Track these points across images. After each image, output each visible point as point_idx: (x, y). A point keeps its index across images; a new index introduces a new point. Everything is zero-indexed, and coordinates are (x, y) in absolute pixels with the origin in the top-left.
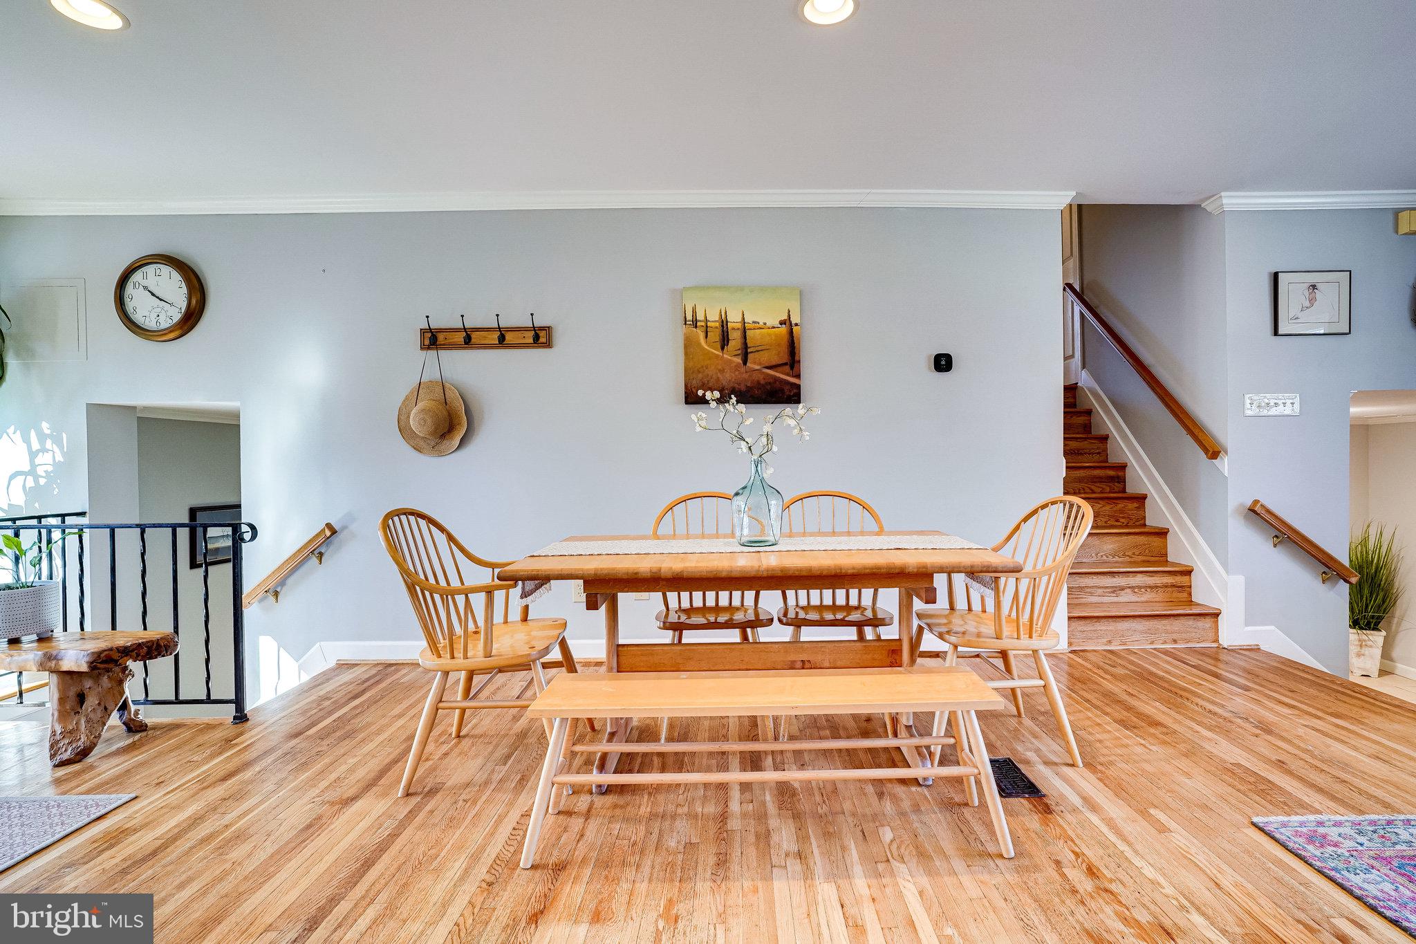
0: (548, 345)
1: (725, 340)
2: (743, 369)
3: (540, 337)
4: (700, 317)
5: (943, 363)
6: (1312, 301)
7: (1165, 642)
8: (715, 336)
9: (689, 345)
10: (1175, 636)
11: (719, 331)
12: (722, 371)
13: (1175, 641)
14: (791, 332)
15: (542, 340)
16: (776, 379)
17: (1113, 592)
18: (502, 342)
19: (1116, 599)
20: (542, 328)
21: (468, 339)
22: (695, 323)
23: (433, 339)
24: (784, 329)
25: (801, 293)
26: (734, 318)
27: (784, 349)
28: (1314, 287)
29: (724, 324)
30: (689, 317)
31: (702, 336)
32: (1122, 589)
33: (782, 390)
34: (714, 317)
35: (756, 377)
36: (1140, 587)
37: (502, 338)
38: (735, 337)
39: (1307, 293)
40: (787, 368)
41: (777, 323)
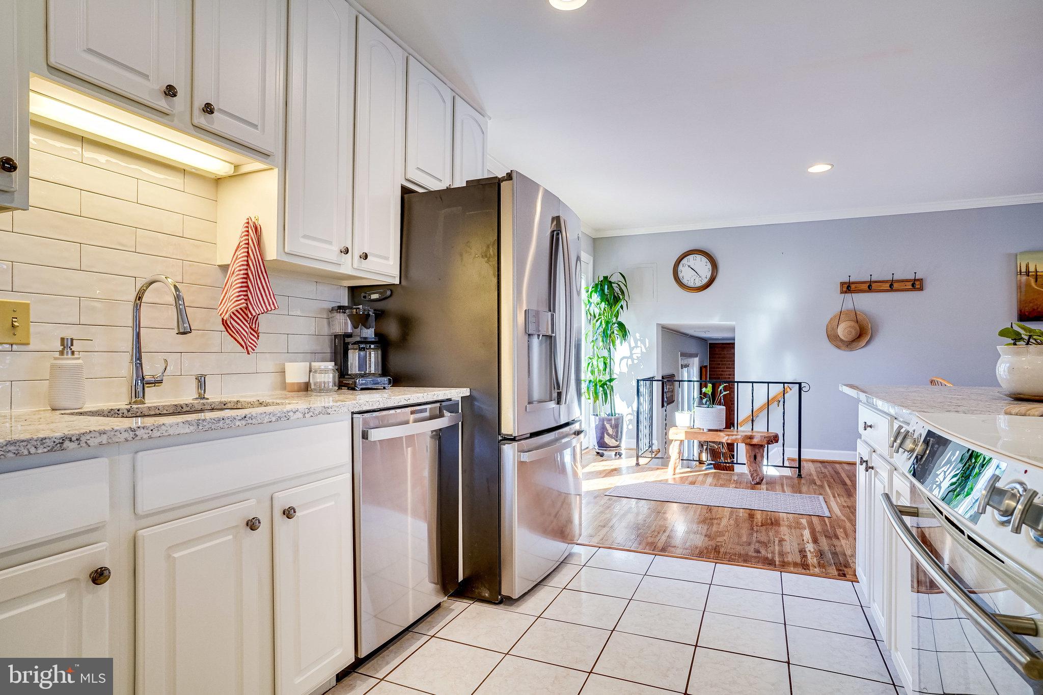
0: (921, 289)
4: (1032, 270)
15: (916, 287)
18: (891, 288)
20: (917, 280)
21: (870, 287)
22: (1028, 272)
23: (848, 288)
30: (1022, 270)
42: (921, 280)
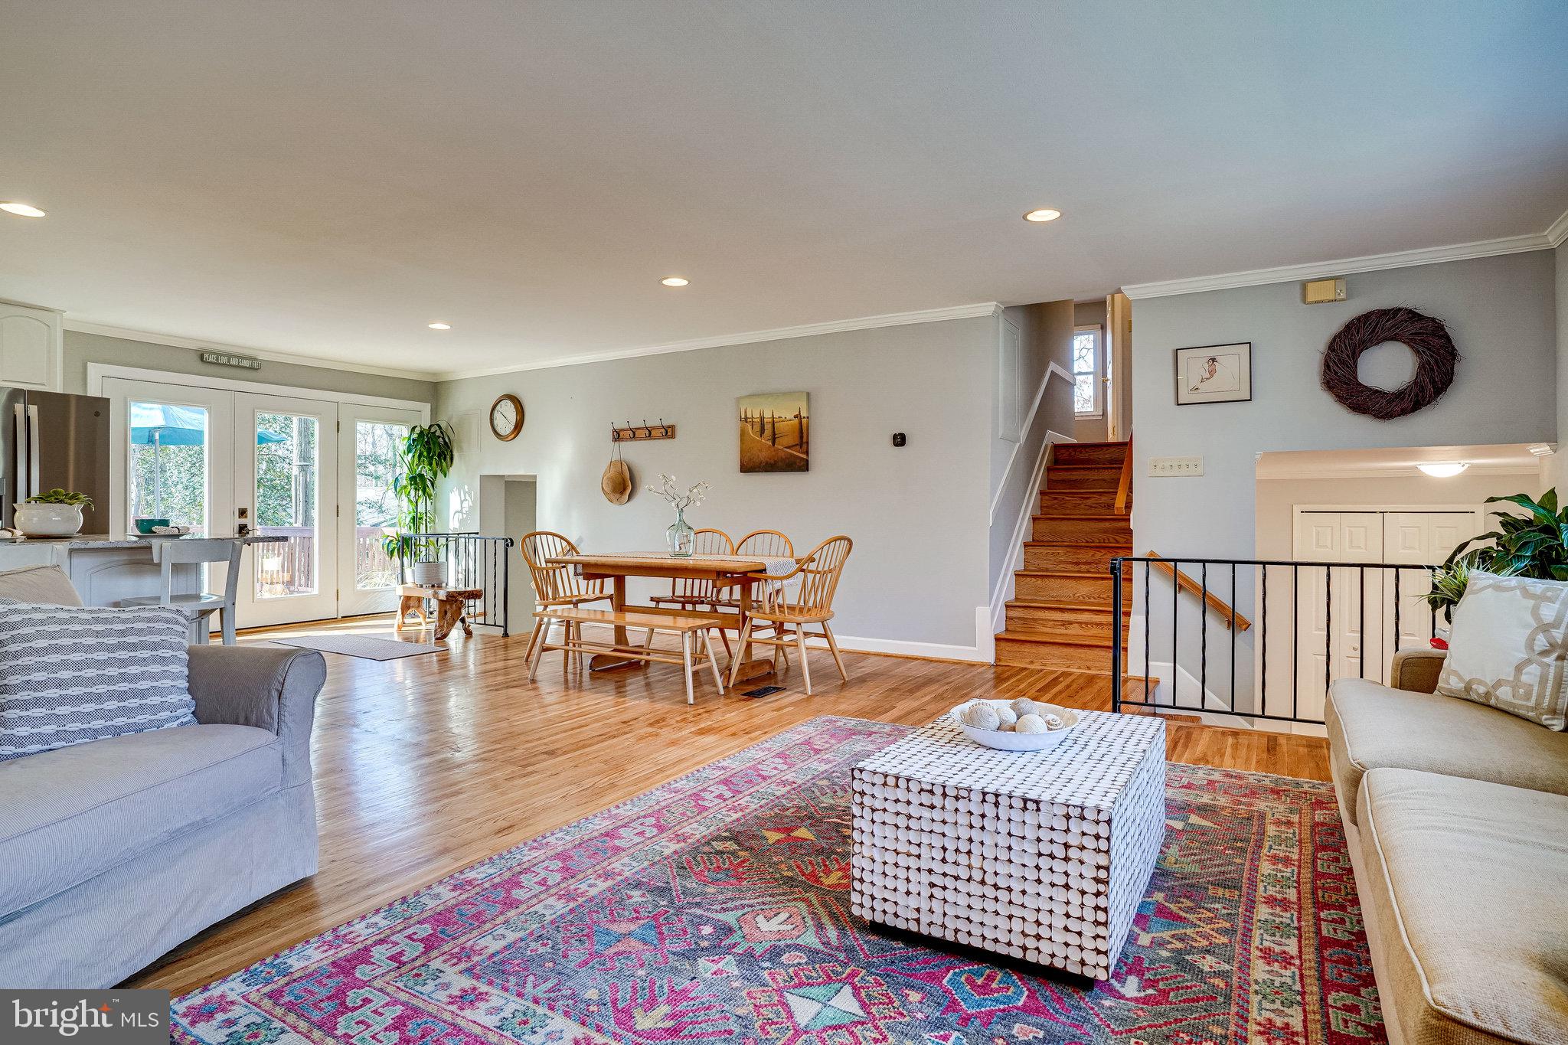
0: (673, 436)
1: (762, 431)
2: (772, 449)
3: (669, 432)
4: (749, 416)
5: (900, 440)
6: (1212, 373)
7: (1079, 668)
8: (757, 428)
9: (743, 434)
10: (1089, 664)
11: (759, 425)
12: (760, 451)
13: (1089, 668)
14: (801, 423)
15: (669, 434)
16: (792, 455)
17: (1063, 625)
18: (650, 437)
19: (1065, 632)
20: (669, 427)
21: (633, 434)
22: (746, 418)
23: (618, 436)
24: (796, 421)
25: (808, 394)
26: (768, 415)
27: (797, 434)
28: (1214, 360)
29: (762, 419)
30: (743, 416)
31: (750, 427)
32: (1071, 623)
33: (795, 463)
34: (756, 415)
35: (782, 454)
36: (1087, 624)
37: (650, 433)
38: (768, 427)
39: (1206, 366)
40: (798, 447)
41: (792, 417)
42: (673, 427)
